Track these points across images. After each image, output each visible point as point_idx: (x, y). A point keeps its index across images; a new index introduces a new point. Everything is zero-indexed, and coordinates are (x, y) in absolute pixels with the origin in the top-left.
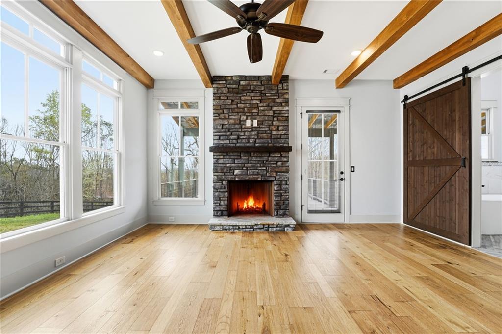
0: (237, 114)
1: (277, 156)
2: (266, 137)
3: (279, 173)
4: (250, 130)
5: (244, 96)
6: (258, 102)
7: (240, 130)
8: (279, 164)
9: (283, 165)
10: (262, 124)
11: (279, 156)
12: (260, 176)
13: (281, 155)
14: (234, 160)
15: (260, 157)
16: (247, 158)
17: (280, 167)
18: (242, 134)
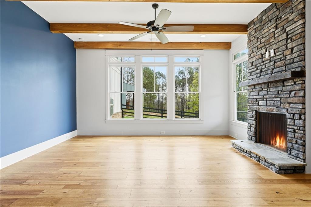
0: (260, 49)
1: (290, 84)
2: (280, 65)
3: (291, 105)
4: (268, 61)
5: (265, 29)
6: (274, 30)
7: (262, 64)
8: (293, 93)
9: (297, 95)
10: (278, 52)
11: (293, 84)
12: (275, 107)
13: (295, 83)
14: (259, 92)
15: (275, 87)
16: (266, 89)
17: (292, 97)
18: (264, 67)
